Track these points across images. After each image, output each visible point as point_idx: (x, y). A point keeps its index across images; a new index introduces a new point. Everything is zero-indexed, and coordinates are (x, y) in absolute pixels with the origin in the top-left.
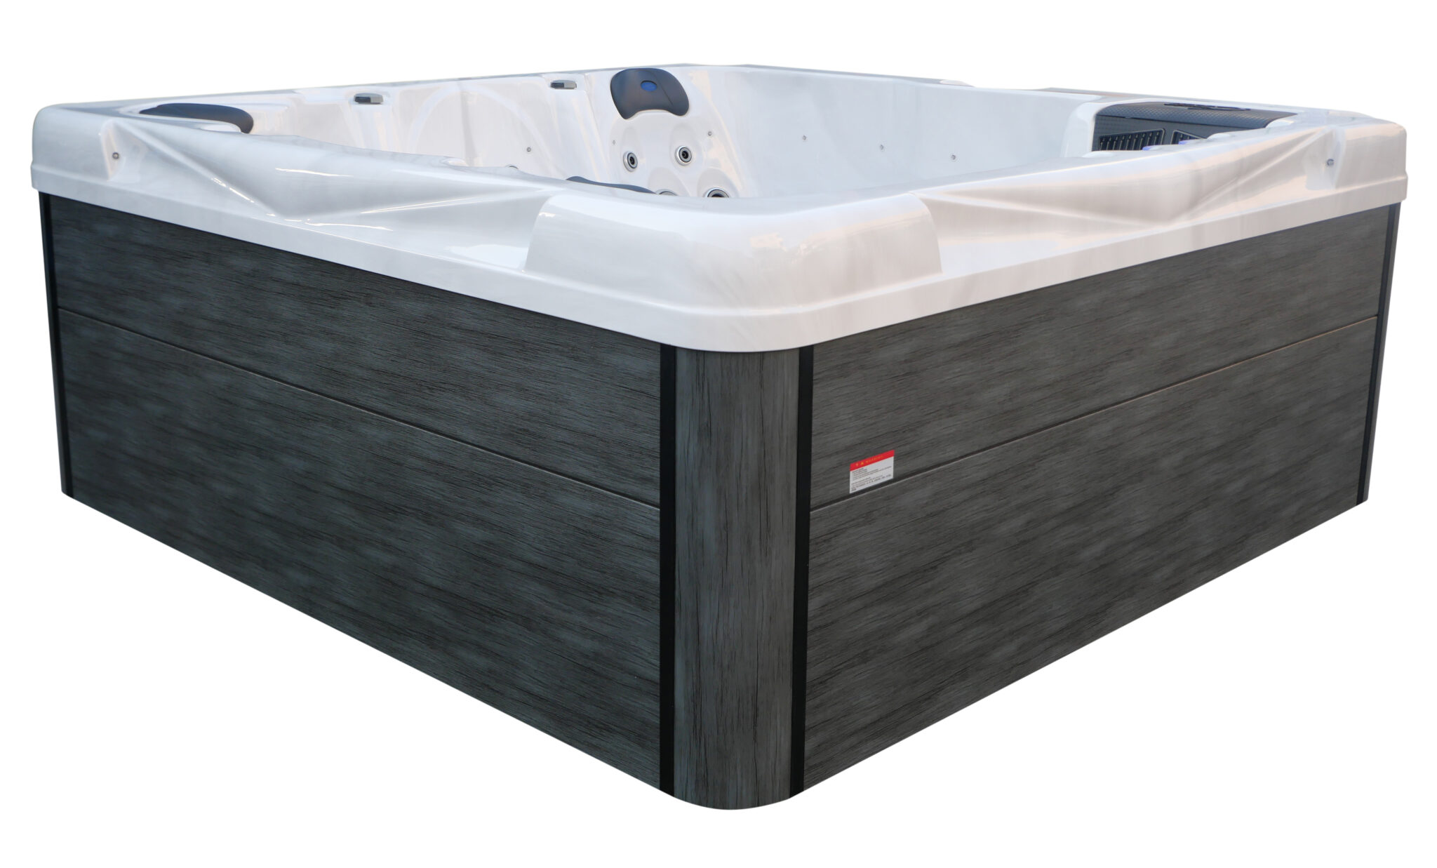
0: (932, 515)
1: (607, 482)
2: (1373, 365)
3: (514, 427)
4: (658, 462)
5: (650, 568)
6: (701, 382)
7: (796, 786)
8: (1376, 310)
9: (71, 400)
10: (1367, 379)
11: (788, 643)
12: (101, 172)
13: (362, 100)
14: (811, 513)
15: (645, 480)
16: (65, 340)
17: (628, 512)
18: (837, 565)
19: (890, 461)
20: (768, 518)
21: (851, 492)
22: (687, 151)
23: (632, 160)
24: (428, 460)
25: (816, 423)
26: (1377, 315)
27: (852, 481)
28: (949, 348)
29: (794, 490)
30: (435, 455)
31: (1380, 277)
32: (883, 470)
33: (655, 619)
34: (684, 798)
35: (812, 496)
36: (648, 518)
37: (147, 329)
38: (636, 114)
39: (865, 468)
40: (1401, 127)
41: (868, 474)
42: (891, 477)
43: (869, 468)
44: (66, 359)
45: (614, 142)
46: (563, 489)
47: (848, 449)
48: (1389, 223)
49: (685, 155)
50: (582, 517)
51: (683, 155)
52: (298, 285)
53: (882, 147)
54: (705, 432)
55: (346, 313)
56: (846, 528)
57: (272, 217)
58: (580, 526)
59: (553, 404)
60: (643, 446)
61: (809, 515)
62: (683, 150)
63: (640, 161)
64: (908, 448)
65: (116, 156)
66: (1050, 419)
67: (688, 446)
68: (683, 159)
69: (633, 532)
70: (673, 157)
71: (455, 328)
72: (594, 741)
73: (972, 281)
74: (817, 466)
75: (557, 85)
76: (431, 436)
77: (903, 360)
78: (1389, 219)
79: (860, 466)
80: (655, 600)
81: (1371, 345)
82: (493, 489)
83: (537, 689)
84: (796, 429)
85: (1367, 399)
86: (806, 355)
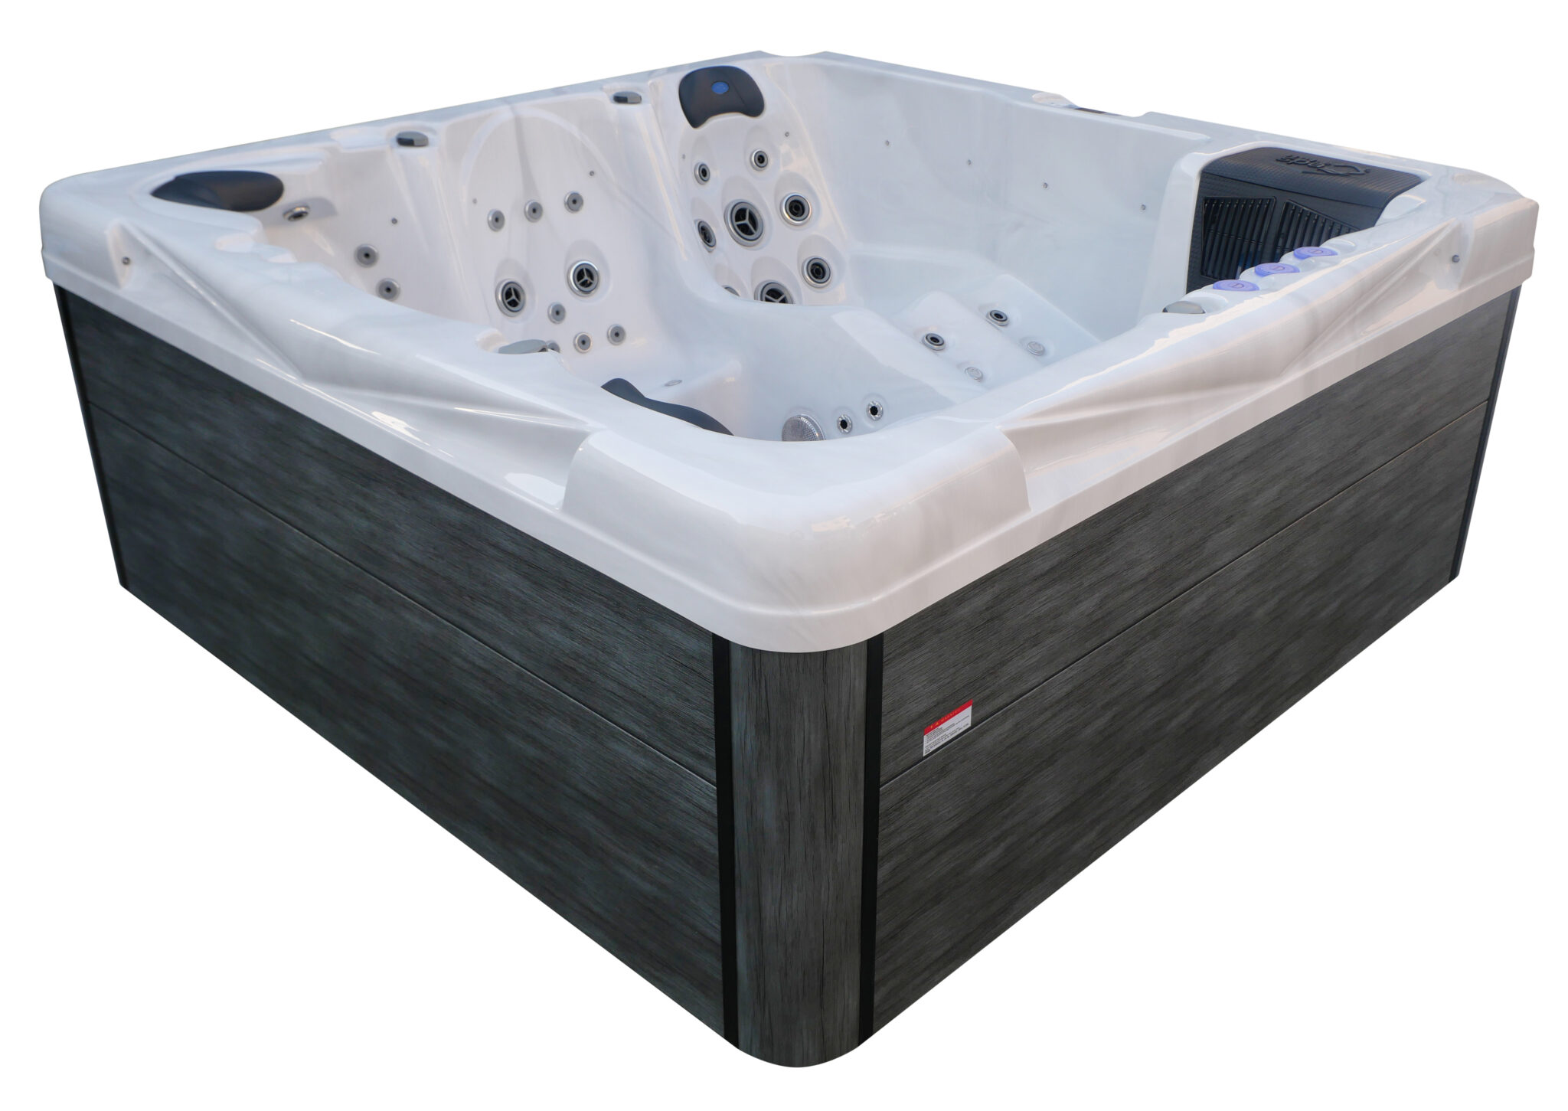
0: (1012, 746)
1: (660, 745)
2: (1478, 450)
3: (560, 662)
4: (713, 742)
5: (708, 839)
6: (757, 679)
7: (865, 1031)
8: (1487, 395)
9: (113, 496)
10: (1471, 465)
11: (856, 917)
12: (113, 279)
13: (405, 141)
14: (881, 789)
15: (701, 757)
16: (101, 438)
17: (684, 780)
18: (910, 826)
19: (968, 711)
20: (833, 806)
21: (924, 755)
22: (763, 154)
23: (704, 173)
24: (474, 664)
25: (886, 703)
26: (1488, 400)
27: (925, 744)
28: (1036, 580)
29: (861, 776)
30: (479, 662)
31: (1495, 361)
32: (962, 720)
33: (715, 887)
34: (749, 1051)
35: (882, 773)
36: (704, 790)
37: (178, 450)
38: (707, 121)
39: (940, 727)
40: (1531, 201)
41: (944, 731)
42: (970, 725)
43: (944, 726)
44: (103, 454)
45: (684, 157)
46: (613, 737)
47: (921, 716)
48: (1510, 306)
49: (761, 159)
50: (636, 770)
51: (759, 159)
52: (326, 452)
53: (970, 162)
54: (763, 726)
55: (378, 496)
56: (919, 790)
57: (292, 378)
58: (634, 777)
59: (601, 653)
60: (698, 723)
61: (879, 792)
62: (761, 154)
63: (713, 173)
64: (987, 692)
65: (126, 261)
66: (1141, 612)
67: (745, 737)
68: (759, 164)
69: (688, 800)
70: (748, 160)
71: (493, 545)
72: (657, 974)
73: (1063, 508)
74: (887, 744)
75: (620, 99)
76: (476, 643)
77: (984, 608)
78: (1510, 302)
79: (935, 727)
80: (714, 866)
81: (1479, 430)
82: (542, 713)
83: (597, 909)
84: (863, 718)
85: (1469, 483)
86: (875, 645)
